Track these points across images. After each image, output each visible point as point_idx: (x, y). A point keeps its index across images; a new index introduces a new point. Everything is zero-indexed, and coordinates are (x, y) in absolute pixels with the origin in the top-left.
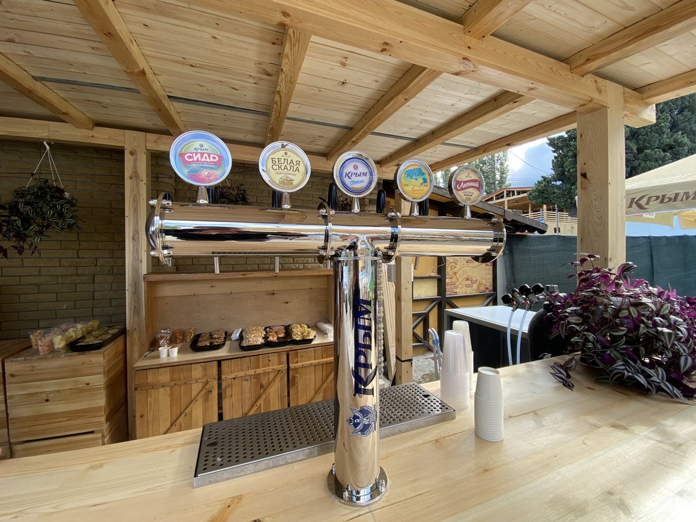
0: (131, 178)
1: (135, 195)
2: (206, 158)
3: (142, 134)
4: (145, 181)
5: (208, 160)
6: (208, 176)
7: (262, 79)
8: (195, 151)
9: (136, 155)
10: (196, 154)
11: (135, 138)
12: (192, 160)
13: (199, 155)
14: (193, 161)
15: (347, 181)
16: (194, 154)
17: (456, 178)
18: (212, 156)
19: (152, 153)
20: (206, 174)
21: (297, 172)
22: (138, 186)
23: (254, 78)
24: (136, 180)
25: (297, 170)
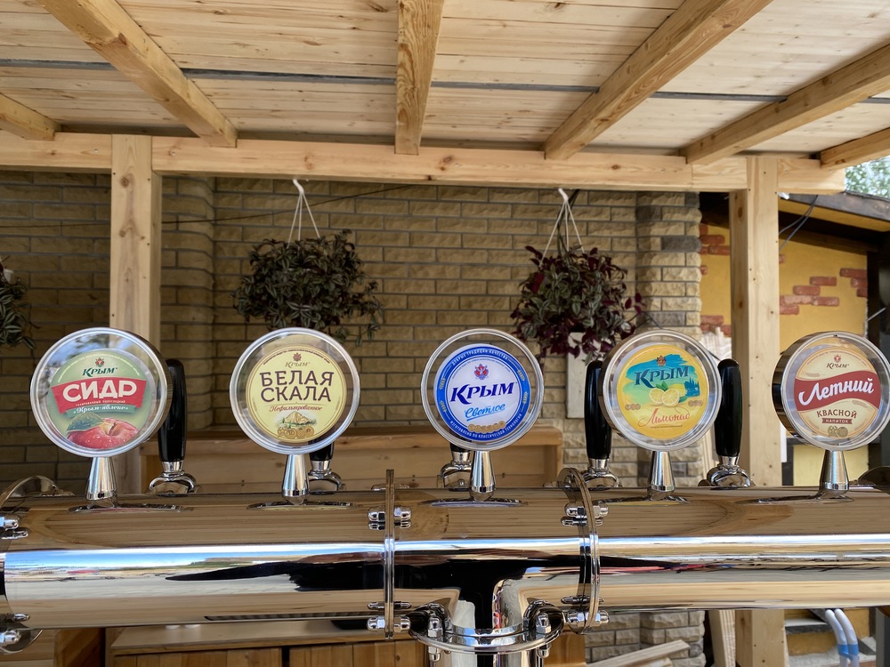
0: (122, 234)
1: (129, 269)
2: (109, 391)
3: (143, 140)
4: (148, 238)
5: (114, 394)
6: (114, 432)
7: (366, 20)
8: (86, 377)
9: (133, 184)
10: (88, 383)
11: (130, 149)
12: (78, 398)
13: (94, 385)
14: (82, 401)
15: (457, 409)
16: (83, 385)
17: (795, 370)
18: (122, 383)
19: (164, 177)
20: (109, 427)
21: (324, 400)
22: (134, 249)
23: (349, 19)
24: (132, 237)
25: (326, 394)
